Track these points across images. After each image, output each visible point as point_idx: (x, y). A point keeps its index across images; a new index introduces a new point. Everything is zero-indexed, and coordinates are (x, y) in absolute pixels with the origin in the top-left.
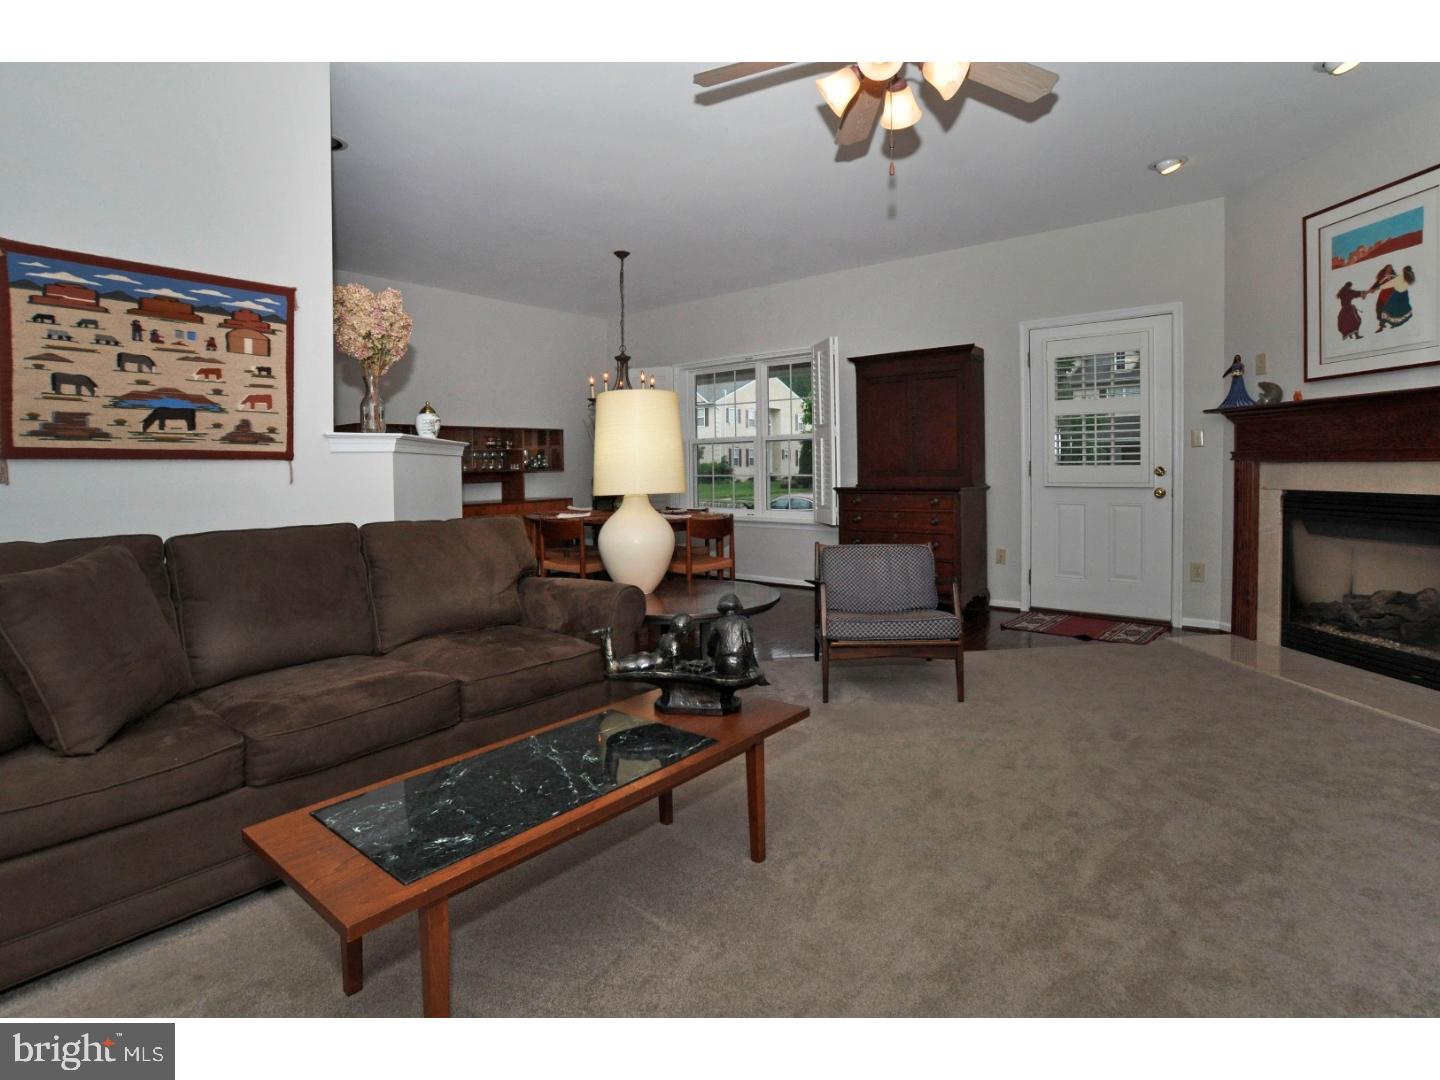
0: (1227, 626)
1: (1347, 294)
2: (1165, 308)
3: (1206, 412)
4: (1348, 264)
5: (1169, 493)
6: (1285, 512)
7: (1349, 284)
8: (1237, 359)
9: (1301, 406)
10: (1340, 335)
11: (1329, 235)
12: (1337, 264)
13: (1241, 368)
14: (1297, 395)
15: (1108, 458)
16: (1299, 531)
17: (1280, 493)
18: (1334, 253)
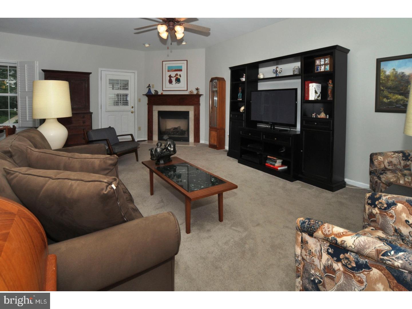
0: (147, 139)
1: (170, 76)
2: (133, 71)
3: (143, 95)
4: (171, 71)
5: (134, 112)
6: (158, 115)
7: (170, 75)
8: (149, 85)
9: (162, 95)
10: (169, 83)
11: (167, 65)
12: (168, 71)
13: (150, 87)
14: (162, 93)
15: (118, 104)
16: (160, 118)
17: (157, 111)
18: (168, 69)
